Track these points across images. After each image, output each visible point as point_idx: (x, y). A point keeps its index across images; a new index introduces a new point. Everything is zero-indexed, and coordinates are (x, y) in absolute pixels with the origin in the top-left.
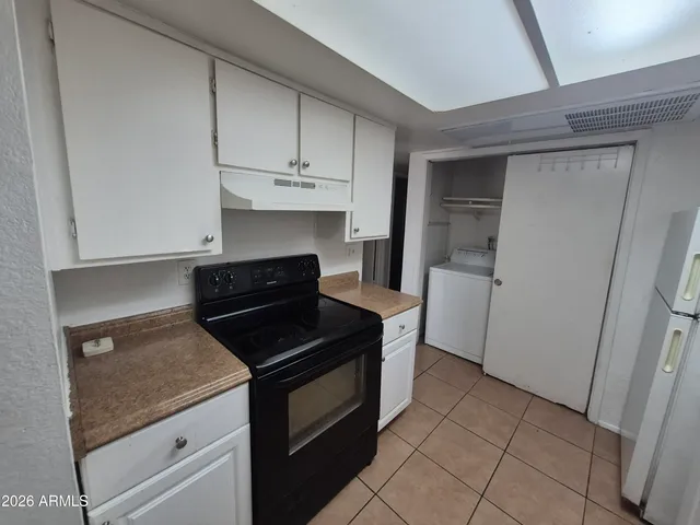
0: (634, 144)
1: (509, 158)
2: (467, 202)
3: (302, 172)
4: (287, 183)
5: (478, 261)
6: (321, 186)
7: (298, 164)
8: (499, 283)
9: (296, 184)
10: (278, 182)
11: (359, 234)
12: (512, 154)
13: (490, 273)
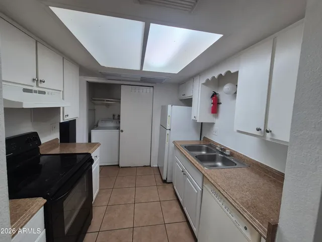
0: (153, 87)
1: (122, 86)
2: (104, 101)
3: (40, 85)
4: (30, 91)
5: (111, 124)
6: (48, 93)
7: (37, 81)
8: (122, 131)
9: (35, 92)
10: (25, 90)
11: (67, 118)
12: (122, 84)
13: (118, 128)
